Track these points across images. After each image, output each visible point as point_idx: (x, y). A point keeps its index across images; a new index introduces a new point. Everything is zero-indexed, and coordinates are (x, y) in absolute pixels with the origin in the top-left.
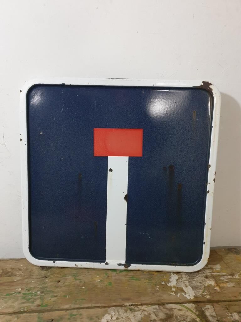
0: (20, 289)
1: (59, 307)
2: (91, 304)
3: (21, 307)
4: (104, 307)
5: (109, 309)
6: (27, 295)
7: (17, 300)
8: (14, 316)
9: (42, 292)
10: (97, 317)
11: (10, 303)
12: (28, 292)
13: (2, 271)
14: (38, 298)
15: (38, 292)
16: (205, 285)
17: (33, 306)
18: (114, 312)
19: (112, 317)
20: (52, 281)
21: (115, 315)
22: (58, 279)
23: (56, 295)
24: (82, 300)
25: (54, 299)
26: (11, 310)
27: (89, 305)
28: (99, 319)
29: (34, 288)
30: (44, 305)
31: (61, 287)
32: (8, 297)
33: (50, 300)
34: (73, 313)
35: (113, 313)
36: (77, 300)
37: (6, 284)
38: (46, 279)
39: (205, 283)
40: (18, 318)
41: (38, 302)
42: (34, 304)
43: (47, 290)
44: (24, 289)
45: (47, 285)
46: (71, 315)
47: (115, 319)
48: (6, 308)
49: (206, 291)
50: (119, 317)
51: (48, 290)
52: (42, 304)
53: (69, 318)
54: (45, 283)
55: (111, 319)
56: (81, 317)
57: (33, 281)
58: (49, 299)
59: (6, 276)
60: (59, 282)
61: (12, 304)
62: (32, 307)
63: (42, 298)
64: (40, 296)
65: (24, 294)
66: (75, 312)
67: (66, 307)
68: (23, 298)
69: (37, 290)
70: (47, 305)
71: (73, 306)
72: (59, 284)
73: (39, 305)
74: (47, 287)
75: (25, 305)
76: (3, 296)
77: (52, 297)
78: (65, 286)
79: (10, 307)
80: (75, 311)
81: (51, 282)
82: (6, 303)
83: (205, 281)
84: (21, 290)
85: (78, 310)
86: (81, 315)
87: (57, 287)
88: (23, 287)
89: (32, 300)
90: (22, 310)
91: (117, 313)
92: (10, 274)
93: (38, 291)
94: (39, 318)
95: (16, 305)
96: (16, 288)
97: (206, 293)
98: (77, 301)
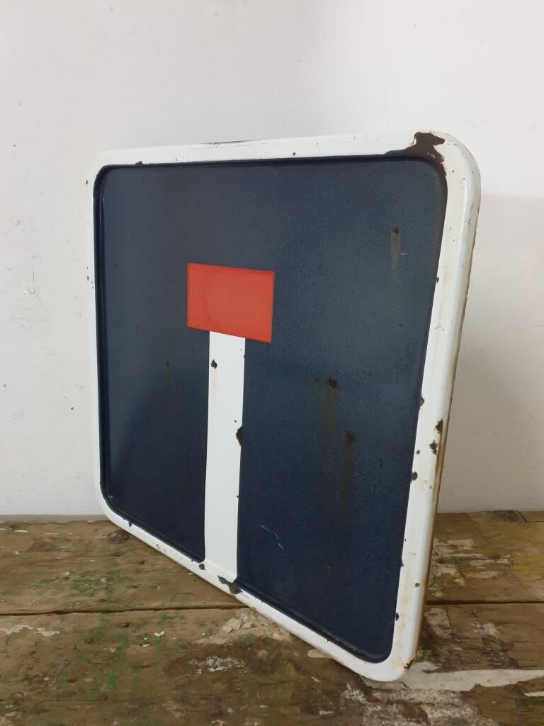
0: (68, 573)
1: (141, 605)
2: (203, 602)
3: (69, 603)
4: (230, 608)
5: (238, 611)
6: (82, 583)
7: (62, 589)
8: (56, 616)
9: (109, 580)
10: (213, 622)
11: (48, 594)
12: (82, 579)
13: (32, 542)
14: (101, 589)
15: (102, 580)
16: (435, 574)
17: (92, 602)
18: (248, 615)
19: (243, 623)
20: (130, 562)
21: (248, 620)
22: (140, 559)
23: (135, 584)
24: (186, 594)
25: (132, 591)
26: (49, 607)
27: (201, 603)
28: (217, 626)
29: (95, 572)
30: (113, 599)
31: (147, 572)
32: (44, 584)
33: (125, 592)
34: (168, 615)
35: (246, 617)
36: (177, 594)
37: (40, 564)
38: (118, 557)
39: (437, 572)
40: (62, 620)
41: (102, 595)
42: (93, 598)
43: (119, 576)
44: (74, 573)
45: (119, 568)
46: (165, 618)
47: (249, 626)
48: (41, 603)
49: (436, 585)
50: (256, 623)
51: (121, 576)
52: (109, 598)
53: (159, 623)
54: (116, 564)
55: (241, 626)
56: (183, 622)
57: (92, 561)
58: (123, 590)
59: (40, 551)
60: (143, 563)
61: (54, 597)
62: (90, 603)
63: (108, 589)
64: (105, 586)
65: (74, 581)
66: (172, 613)
67: (154, 604)
68: (73, 588)
69: (99, 575)
70: (117, 601)
71: (167, 604)
72: (142, 566)
73: (103, 600)
74: (119, 571)
75: (77, 598)
76: (36, 584)
77: (129, 587)
78: (153, 571)
79: (48, 602)
80: (174, 611)
81: (127, 563)
82: (40, 594)
83: (437, 567)
84: (70, 574)
85: (178, 611)
86: (182, 618)
87: (138, 571)
88: (74, 570)
89: (91, 591)
90: (70, 607)
91: (254, 618)
92: (48, 547)
93: (102, 577)
94: (102, 620)
95: (59, 599)
96: (60, 570)
97: (436, 587)
98: (178, 596)
